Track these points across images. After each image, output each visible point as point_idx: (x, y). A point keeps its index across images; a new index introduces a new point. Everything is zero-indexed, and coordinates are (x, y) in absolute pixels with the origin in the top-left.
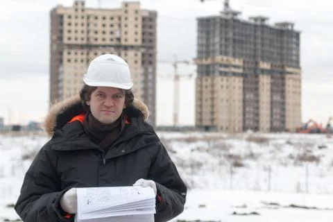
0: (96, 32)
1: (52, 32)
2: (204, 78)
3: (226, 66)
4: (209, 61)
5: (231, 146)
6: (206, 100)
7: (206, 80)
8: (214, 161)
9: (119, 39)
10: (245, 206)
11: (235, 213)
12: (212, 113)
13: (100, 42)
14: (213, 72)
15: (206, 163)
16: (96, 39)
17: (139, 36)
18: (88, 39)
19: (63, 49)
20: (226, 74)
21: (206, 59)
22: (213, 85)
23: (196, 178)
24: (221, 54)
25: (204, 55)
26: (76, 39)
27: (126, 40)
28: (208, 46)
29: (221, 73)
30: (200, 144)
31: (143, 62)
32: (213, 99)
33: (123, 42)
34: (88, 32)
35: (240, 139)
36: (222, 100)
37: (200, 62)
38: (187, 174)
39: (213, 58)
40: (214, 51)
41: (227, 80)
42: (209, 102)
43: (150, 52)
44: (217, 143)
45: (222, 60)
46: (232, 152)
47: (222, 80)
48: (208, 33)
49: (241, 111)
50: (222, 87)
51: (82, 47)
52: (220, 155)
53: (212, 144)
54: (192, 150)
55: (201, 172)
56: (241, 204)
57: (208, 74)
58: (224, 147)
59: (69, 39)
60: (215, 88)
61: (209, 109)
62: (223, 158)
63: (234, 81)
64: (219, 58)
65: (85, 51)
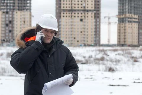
0: (75, 4)
1: (56, 4)
2: (121, 24)
3: (131, 18)
4: (123, 16)
5: (133, 53)
6: (122, 33)
7: (122, 24)
8: (125, 59)
9: (85, 7)
10: (139, 79)
11: (134, 82)
12: (125, 39)
13: (77, 8)
14: (125, 21)
15: (122, 60)
16: (75, 7)
17: (93, 6)
18: (72, 7)
19: (61, 11)
20: (131, 22)
21: (122, 15)
22: (125, 27)
23: (118, 67)
24: (129, 13)
25: (121, 14)
26: (67, 7)
27: (88, 7)
28: (123, 10)
29: (129, 21)
30: (120, 52)
31: (95, 17)
32: (125, 33)
33: (86, 8)
34: (72, 4)
35: (137, 50)
36: (129, 33)
37: (119, 17)
38: (114, 65)
39: (125, 15)
40: (125, 12)
41: (131, 25)
42: (123, 34)
43: (98, 12)
44: (126, 52)
45: (129, 16)
46: (133, 55)
47: (129, 24)
48: (123, 4)
49: (137, 38)
50: (129, 27)
51: (69, 10)
52: (128, 57)
53: (124, 52)
54: (116, 55)
55: (120, 64)
56: (137, 78)
57: (123, 22)
58: (130, 53)
59: (64, 7)
60: (126, 28)
61: (123, 37)
62: (129, 58)
63: (134, 25)
64: (128, 15)
65: (70, 12)
